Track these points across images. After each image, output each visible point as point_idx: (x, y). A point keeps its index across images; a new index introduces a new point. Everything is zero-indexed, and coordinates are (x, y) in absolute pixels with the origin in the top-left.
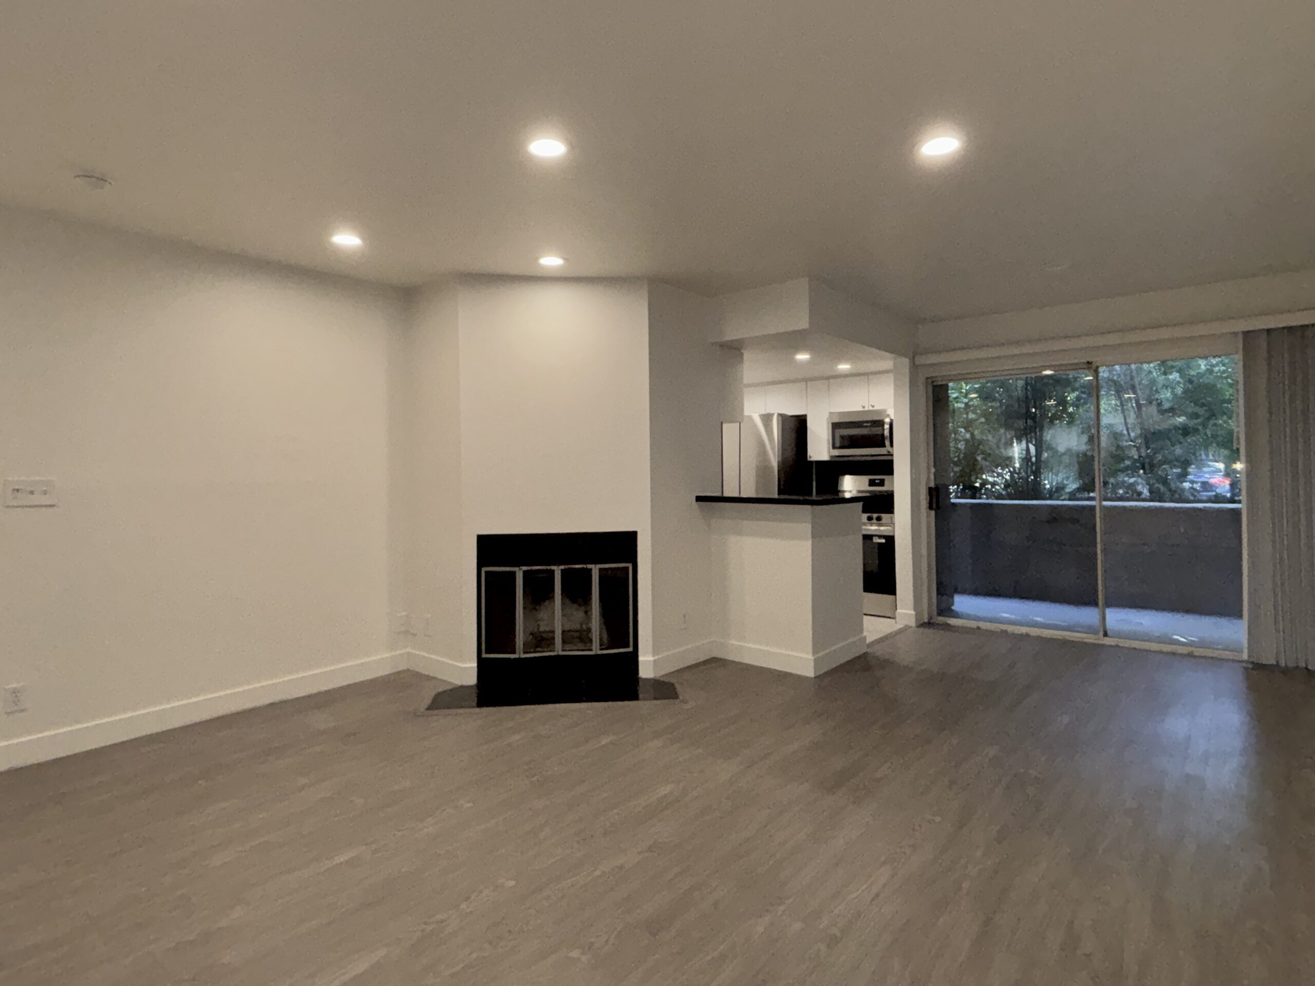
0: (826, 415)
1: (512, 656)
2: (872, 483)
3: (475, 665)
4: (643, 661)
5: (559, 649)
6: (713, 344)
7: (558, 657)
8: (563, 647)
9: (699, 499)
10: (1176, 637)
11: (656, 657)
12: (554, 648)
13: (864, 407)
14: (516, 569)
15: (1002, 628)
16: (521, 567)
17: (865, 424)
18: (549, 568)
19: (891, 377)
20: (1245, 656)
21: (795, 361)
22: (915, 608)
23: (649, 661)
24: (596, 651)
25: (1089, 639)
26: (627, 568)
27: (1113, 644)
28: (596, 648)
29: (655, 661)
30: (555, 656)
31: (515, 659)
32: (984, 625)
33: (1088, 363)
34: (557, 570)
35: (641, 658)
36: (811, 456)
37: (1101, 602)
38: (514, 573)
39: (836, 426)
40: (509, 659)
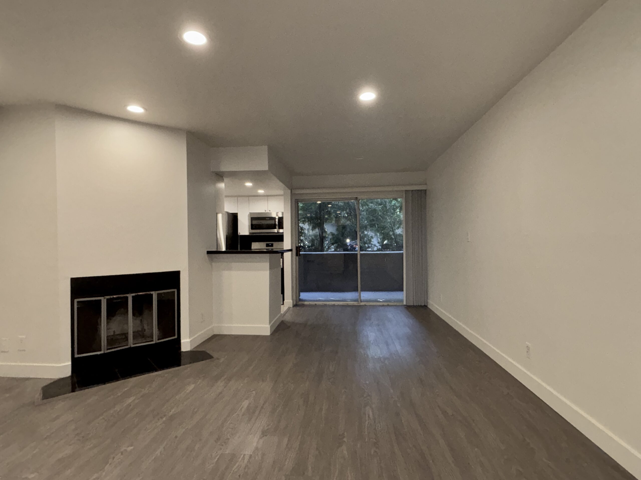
0: (248, 213)
1: (98, 353)
2: (267, 245)
3: (70, 363)
4: (183, 342)
5: (131, 343)
6: (213, 172)
7: (130, 348)
8: (133, 342)
9: (209, 253)
10: (378, 300)
11: (191, 339)
12: (128, 343)
13: (265, 211)
14: (102, 298)
15: (324, 303)
16: (105, 297)
17: (267, 219)
18: (125, 295)
19: (282, 197)
20: (405, 303)
21: (245, 186)
22: (293, 299)
23: (187, 342)
24: (156, 341)
25: (355, 303)
26: (174, 292)
27: (364, 304)
28: (155, 340)
29: (191, 341)
30: (129, 348)
31: (101, 354)
32: (317, 303)
33: (357, 198)
34: (130, 297)
35: (182, 341)
36: (240, 233)
37: (359, 289)
38: (100, 301)
39: (253, 219)
40: (97, 355)
